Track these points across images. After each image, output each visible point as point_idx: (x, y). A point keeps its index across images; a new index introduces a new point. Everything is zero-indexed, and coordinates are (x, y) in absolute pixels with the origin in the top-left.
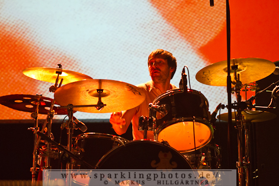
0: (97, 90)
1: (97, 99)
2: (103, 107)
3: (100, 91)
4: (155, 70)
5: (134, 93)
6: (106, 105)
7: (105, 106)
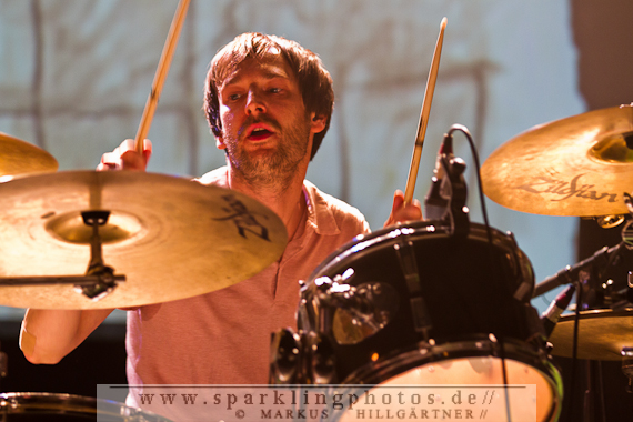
0: (85, 215)
1: (84, 252)
2: (112, 285)
3: (95, 217)
4: (256, 121)
5: (241, 232)
6: (122, 278)
7: (121, 284)
